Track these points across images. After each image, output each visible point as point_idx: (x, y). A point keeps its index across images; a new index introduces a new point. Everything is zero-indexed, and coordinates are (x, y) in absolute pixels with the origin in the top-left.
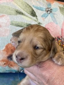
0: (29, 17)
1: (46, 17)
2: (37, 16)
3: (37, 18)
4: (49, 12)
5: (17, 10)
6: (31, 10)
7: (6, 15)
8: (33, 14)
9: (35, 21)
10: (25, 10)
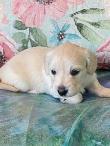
0: (84, 21)
1: (64, 26)
2: (76, 24)
3: (76, 22)
4: (61, 33)
5: (98, 27)
6: (83, 31)
8: (80, 27)
9: (77, 19)
10: (90, 30)
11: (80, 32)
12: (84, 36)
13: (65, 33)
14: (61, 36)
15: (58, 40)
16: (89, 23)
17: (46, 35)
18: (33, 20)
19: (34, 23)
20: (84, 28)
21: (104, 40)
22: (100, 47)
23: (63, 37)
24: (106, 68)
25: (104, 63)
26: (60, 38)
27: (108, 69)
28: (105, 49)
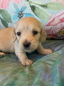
0: (36, 4)
1: (22, 8)
2: (30, 6)
3: (30, 5)
4: (20, 13)
5: (46, 8)
6: (35, 11)
7: (55, 2)
8: (33, 8)
9: (31, 2)
10: (40, 10)
11: (33, 12)
12: (36, 15)
13: (23, 13)
14: (20, 15)
15: (18, 18)
16: (40, 5)
17: (10, 14)
18: (1, 5)
19: (2, 7)
20: (36, 9)
21: (51, 17)
22: (48, 23)
23: (22, 15)
24: (55, 37)
25: (52, 34)
26: (20, 16)
27: (56, 38)
28: (51, 24)
